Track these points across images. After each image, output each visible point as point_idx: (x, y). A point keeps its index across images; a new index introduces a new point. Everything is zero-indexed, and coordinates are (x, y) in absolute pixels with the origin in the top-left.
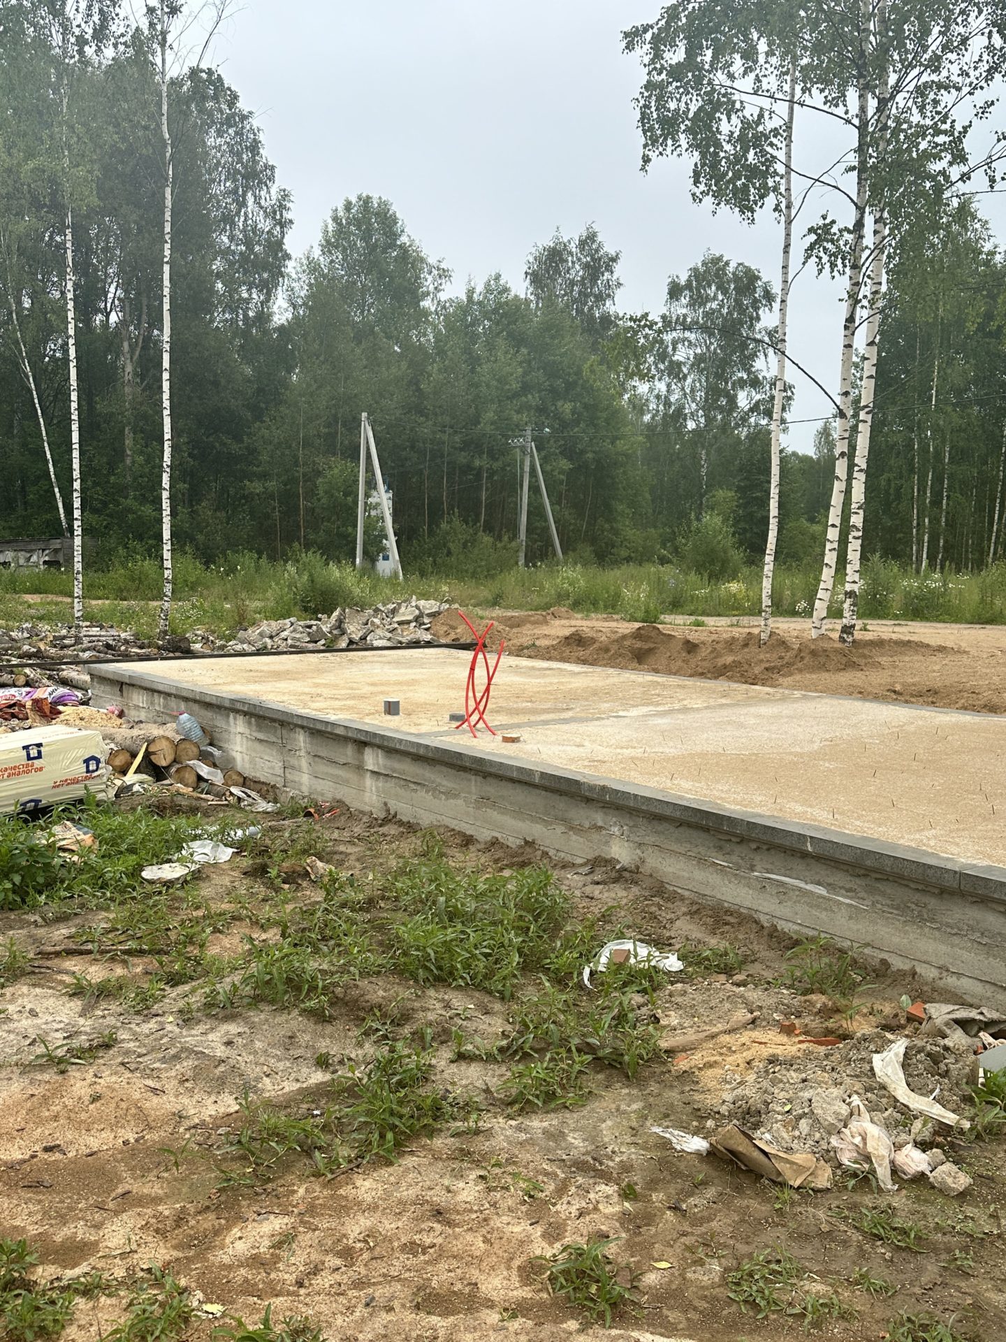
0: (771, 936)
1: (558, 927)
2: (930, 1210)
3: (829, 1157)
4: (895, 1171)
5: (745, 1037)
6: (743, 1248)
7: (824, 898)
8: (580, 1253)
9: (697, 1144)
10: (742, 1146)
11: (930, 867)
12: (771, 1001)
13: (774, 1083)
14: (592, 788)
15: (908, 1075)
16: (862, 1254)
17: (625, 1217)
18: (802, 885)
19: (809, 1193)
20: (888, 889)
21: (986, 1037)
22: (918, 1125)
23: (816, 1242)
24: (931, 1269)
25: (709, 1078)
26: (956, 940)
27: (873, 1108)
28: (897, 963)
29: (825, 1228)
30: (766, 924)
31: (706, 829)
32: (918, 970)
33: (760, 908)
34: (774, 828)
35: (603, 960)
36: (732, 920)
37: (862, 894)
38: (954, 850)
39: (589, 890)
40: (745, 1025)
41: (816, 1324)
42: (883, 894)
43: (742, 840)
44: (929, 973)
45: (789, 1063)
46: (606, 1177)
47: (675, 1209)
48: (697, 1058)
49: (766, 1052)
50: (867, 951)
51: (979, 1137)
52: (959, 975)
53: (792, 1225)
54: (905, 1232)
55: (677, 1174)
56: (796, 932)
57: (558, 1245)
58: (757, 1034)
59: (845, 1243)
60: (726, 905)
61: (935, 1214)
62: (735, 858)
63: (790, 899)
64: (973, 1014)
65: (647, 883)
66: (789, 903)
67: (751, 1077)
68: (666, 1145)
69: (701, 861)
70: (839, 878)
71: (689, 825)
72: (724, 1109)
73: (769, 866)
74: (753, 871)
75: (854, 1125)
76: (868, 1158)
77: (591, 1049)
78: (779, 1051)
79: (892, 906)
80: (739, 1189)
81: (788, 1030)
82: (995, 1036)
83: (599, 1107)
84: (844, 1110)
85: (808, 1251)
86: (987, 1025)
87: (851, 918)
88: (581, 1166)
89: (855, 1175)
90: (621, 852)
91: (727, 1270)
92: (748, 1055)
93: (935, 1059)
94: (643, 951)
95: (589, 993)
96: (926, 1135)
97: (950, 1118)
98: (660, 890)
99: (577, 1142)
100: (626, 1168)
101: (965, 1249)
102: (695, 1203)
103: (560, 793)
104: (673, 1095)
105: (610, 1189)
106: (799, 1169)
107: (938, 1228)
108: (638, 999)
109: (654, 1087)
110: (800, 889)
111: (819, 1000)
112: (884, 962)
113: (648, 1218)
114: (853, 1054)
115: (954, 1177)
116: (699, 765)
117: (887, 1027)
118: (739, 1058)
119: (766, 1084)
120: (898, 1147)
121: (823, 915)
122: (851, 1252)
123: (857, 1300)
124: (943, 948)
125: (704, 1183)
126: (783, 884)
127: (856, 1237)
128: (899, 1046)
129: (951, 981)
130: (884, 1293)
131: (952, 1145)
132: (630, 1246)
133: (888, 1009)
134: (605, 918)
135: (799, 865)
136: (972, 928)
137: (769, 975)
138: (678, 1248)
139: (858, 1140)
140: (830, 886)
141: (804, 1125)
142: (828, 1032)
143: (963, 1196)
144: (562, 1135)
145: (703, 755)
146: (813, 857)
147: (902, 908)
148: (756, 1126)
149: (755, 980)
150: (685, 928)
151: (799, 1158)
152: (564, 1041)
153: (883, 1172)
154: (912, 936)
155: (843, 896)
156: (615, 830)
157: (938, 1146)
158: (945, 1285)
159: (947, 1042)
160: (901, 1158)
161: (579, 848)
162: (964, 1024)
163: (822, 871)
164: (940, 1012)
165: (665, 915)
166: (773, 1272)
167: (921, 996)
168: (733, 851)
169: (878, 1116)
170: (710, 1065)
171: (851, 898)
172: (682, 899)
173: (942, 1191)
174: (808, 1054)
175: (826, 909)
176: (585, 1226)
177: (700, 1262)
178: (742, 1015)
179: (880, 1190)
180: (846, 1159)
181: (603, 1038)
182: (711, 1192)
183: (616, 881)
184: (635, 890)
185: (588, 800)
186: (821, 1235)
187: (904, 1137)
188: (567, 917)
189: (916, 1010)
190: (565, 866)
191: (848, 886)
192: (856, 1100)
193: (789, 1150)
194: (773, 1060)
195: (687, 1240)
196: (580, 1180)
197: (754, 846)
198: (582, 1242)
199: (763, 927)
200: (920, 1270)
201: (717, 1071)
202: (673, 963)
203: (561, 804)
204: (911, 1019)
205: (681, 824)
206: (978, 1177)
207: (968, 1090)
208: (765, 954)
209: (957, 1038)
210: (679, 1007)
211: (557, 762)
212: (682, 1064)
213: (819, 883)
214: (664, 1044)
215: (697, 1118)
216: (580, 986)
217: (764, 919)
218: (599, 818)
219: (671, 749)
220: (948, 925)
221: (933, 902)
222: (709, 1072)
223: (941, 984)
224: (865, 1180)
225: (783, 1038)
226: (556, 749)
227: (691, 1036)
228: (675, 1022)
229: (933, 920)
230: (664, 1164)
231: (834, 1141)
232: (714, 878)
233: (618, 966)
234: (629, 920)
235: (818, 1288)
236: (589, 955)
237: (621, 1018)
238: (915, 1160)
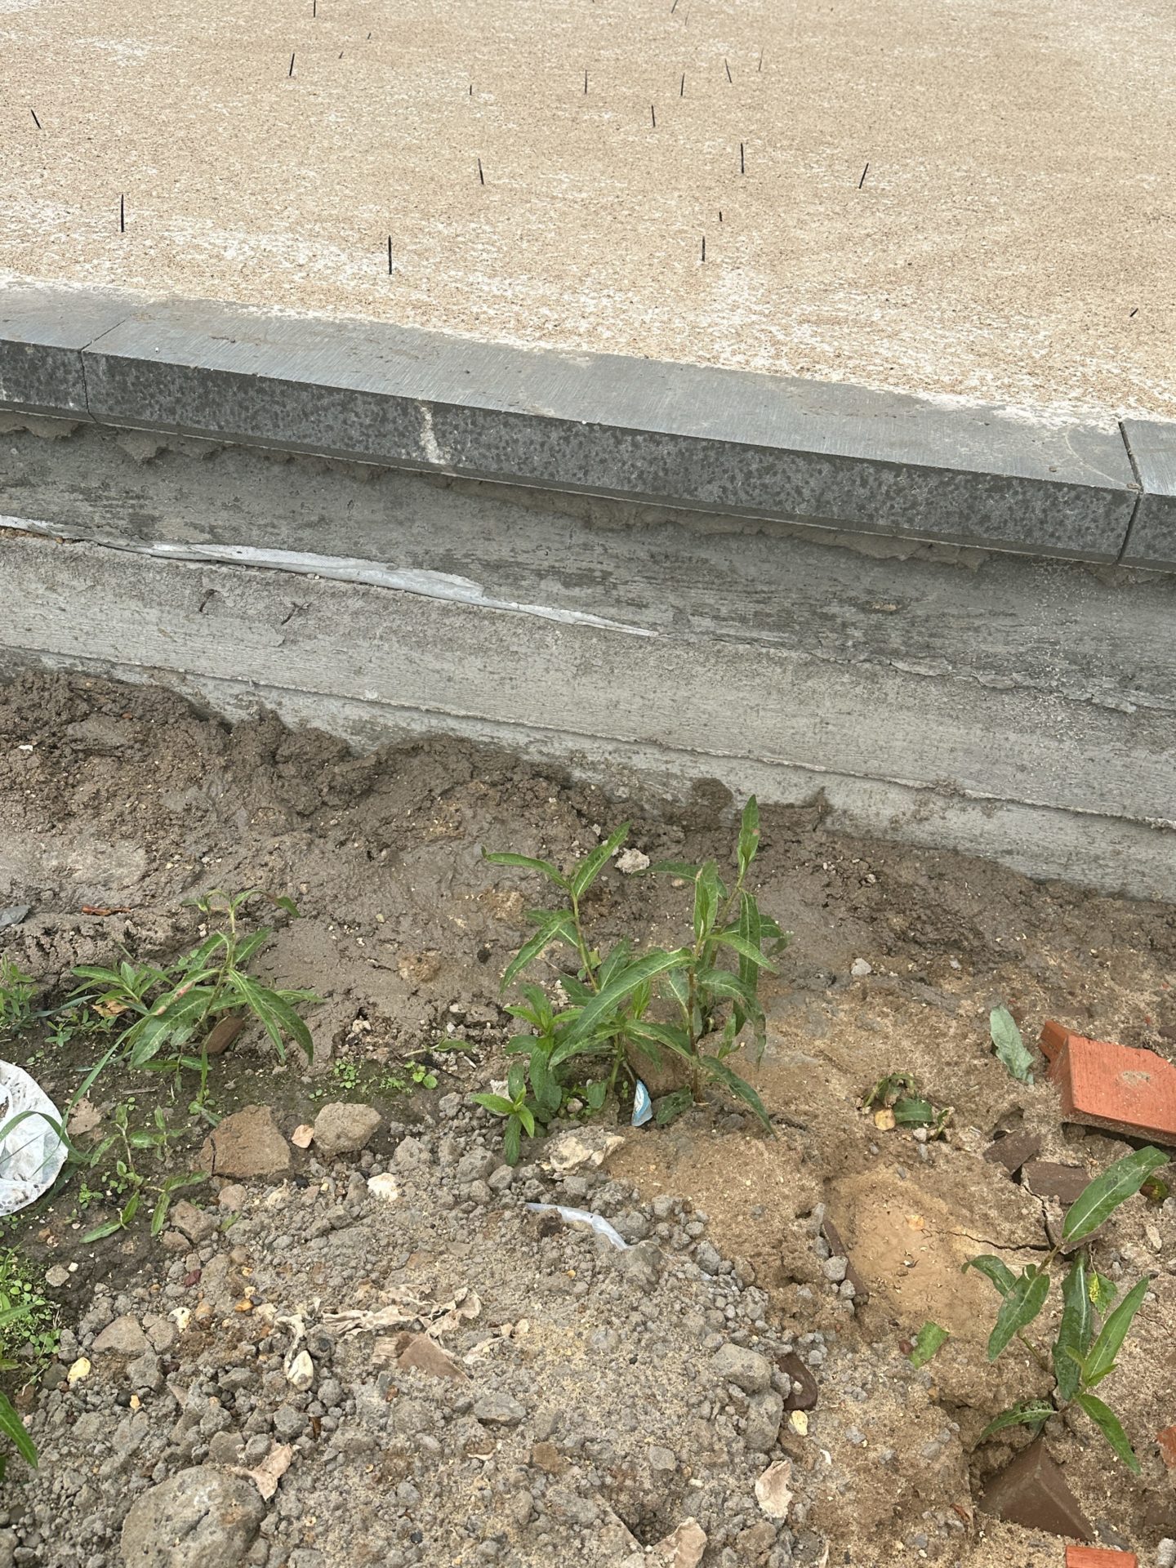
7: (471, 611)
18: (375, 573)
32: (837, 800)
37: (639, 588)
50: (643, 762)
63: (326, 627)
66: (325, 641)
73: (221, 519)
74: (147, 538)
79: (760, 620)
110: (363, 589)
146: (448, 484)
155: (551, 600)
171: (586, 605)
191: (571, 567)
199: (225, 726)
213: (448, 564)
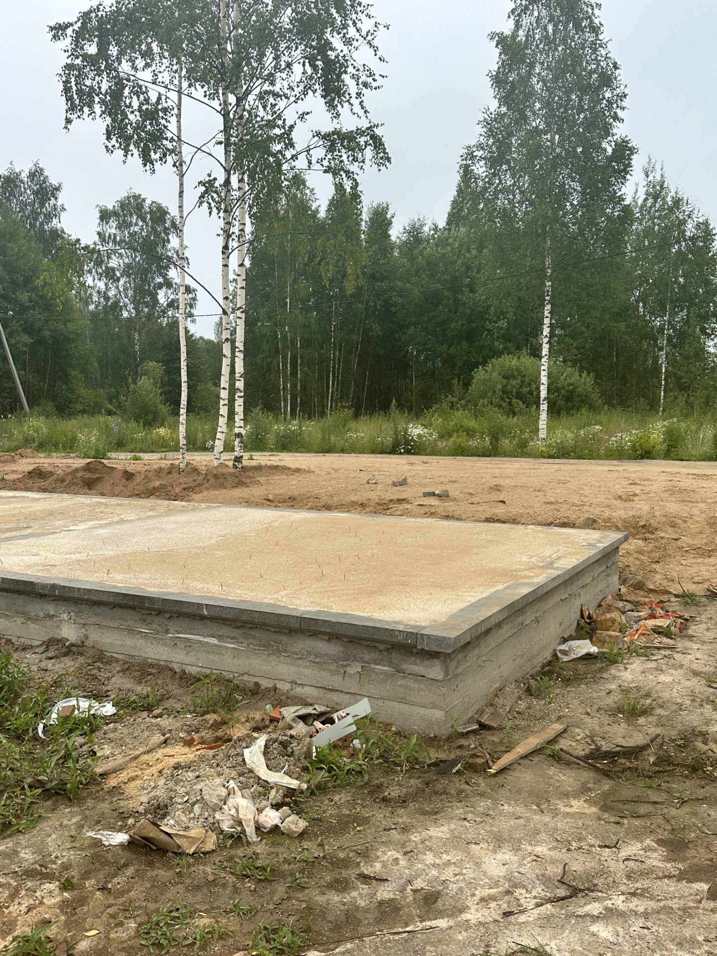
0: (181, 678)
1: (17, 696)
2: (281, 849)
3: (215, 827)
4: (258, 828)
5: (159, 754)
6: (152, 906)
7: (216, 645)
8: (27, 940)
9: (121, 838)
10: (152, 833)
11: (282, 615)
12: (178, 725)
13: (176, 784)
14: (43, 586)
15: (267, 759)
16: (236, 890)
17: (64, 905)
18: (202, 639)
19: (200, 856)
20: (257, 633)
21: (318, 724)
22: (273, 792)
23: (205, 890)
24: (281, 889)
25: (131, 789)
26: (300, 662)
27: (243, 787)
28: (265, 684)
29: (211, 878)
30: (178, 670)
31: (133, 608)
32: (278, 686)
33: (173, 659)
34: (181, 602)
35: (54, 716)
36: (153, 671)
37: (241, 640)
38: (297, 602)
39: (43, 665)
40: (159, 746)
41: (203, 948)
42: (254, 638)
43: (160, 613)
44: (284, 687)
45: (188, 767)
46: (49, 877)
47: (103, 889)
48: (124, 776)
49: (172, 761)
50: (246, 678)
51: (312, 793)
52: (303, 685)
53: (188, 881)
54: (263, 869)
55: (106, 863)
56: (199, 673)
57: (10, 938)
58: (168, 750)
59: (224, 886)
60: (149, 660)
61: (284, 853)
62: (154, 626)
63: (193, 650)
64: (310, 710)
65: (90, 653)
66: (193, 653)
67: (162, 782)
68: (98, 843)
69: (131, 632)
70: (226, 631)
71: (121, 606)
72: (141, 809)
73: (179, 629)
74: (168, 634)
75: (231, 802)
76: (240, 823)
77: (41, 784)
78: (181, 759)
79: (260, 645)
80: (150, 864)
81: (189, 743)
82: (323, 723)
83: (44, 826)
84: (224, 792)
85: (199, 897)
86: (318, 717)
87: (234, 657)
88: (30, 874)
89: (232, 836)
90: (69, 632)
91: (140, 925)
92: (160, 767)
93: (285, 745)
94: (84, 704)
95: (43, 744)
96: (279, 798)
97: (294, 783)
98: (101, 657)
99: (27, 856)
100: (66, 867)
101: (302, 871)
102: (119, 881)
103: (19, 592)
104: (105, 806)
105: (53, 886)
106: (193, 840)
107: (285, 861)
108: (81, 740)
109: (90, 803)
110: (200, 642)
111: (211, 718)
112: (256, 684)
113: (82, 901)
114: (232, 752)
115: (296, 823)
116: (129, 562)
117: (257, 729)
118: (154, 770)
119: (171, 784)
120: (260, 811)
121: (216, 658)
122: (228, 891)
123: (231, 923)
124: (293, 669)
125: (125, 865)
126: (189, 640)
127: (231, 879)
128: (262, 740)
129: (299, 690)
130: (252, 913)
131: (296, 802)
132: (68, 925)
133: (258, 716)
134: (56, 684)
135: (198, 625)
136: (309, 653)
137: (178, 706)
138: (105, 917)
139: (233, 812)
140: (220, 637)
141: (197, 809)
142: (218, 739)
143: (302, 835)
144: (16, 853)
145: (132, 554)
146: (208, 619)
147: (266, 646)
148: (164, 816)
149: (169, 712)
150: (119, 682)
151: (193, 833)
152: (19, 783)
153: (250, 830)
154: (273, 664)
155: (229, 643)
156: (65, 616)
157: (287, 804)
158: (289, 898)
159: (293, 732)
160: (262, 818)
161: (36, 633)
162: (304, 718)
163: (214, 628)
164: (289, 712)
165: (103, 675)
166: (175, 918)
167: (280, 704)
168: (153, 621)
169: (247, 792)
170: (132, 779)
171: (234, 643)
172: (117, 661)
173: (289, 835)
174: (201, 758)
175: (218, 654)
176: (33, 917)
177: (121, 924)
178: (157, 738)
179: (248, 843)
180: (225, 827)
181: (50, 774)
182: (130, 871)
183: (65, 655)
184: (81, 660)
185: (42, 596)
186: (209, 884)
187: (264, 803)
188: (24, 686)
189: (275, 714)
190: (25, 649)
191: (231, 636)
192: (232, 784)
193: (187, 828)
194: (177, 767)
195: (110, 911)
196: (29, 884)
197: (167, 616)
198: (28, 931)
199: (175, 672)
200: (273, 892)
201: (138, 782)
202: (109, 709)
203: (20, 601)
204: (273, 720)
205: (114, 606)
206: (314, 821)
207: (306, 763)
208: (176, 691)
209: (300, 728)
210: (111, 740)
211: (16, 569)
212: (112, 782)
213: (213, 636)
214: (99, 770)
215: (121, 819)
216: (36, 738)
217: (176, 667)
218: (51, 609)
219: (109, 552)
220: (295, 653)
221: (285, 639)
222: (132, 784)
223: (292, 693)
224: (238, 839)
225: (186, 750)
226: (16, 559)
227: (120, 760)
228: (107, 752)
229: (286, 651)
230: (95, 857)
231: (218, 816)
232: (140, 642)
233: (65, 719)
234: (76, 683)
235: (204, 921)
236: (43, 713)
237: (67, 757)
238: (271, 817)
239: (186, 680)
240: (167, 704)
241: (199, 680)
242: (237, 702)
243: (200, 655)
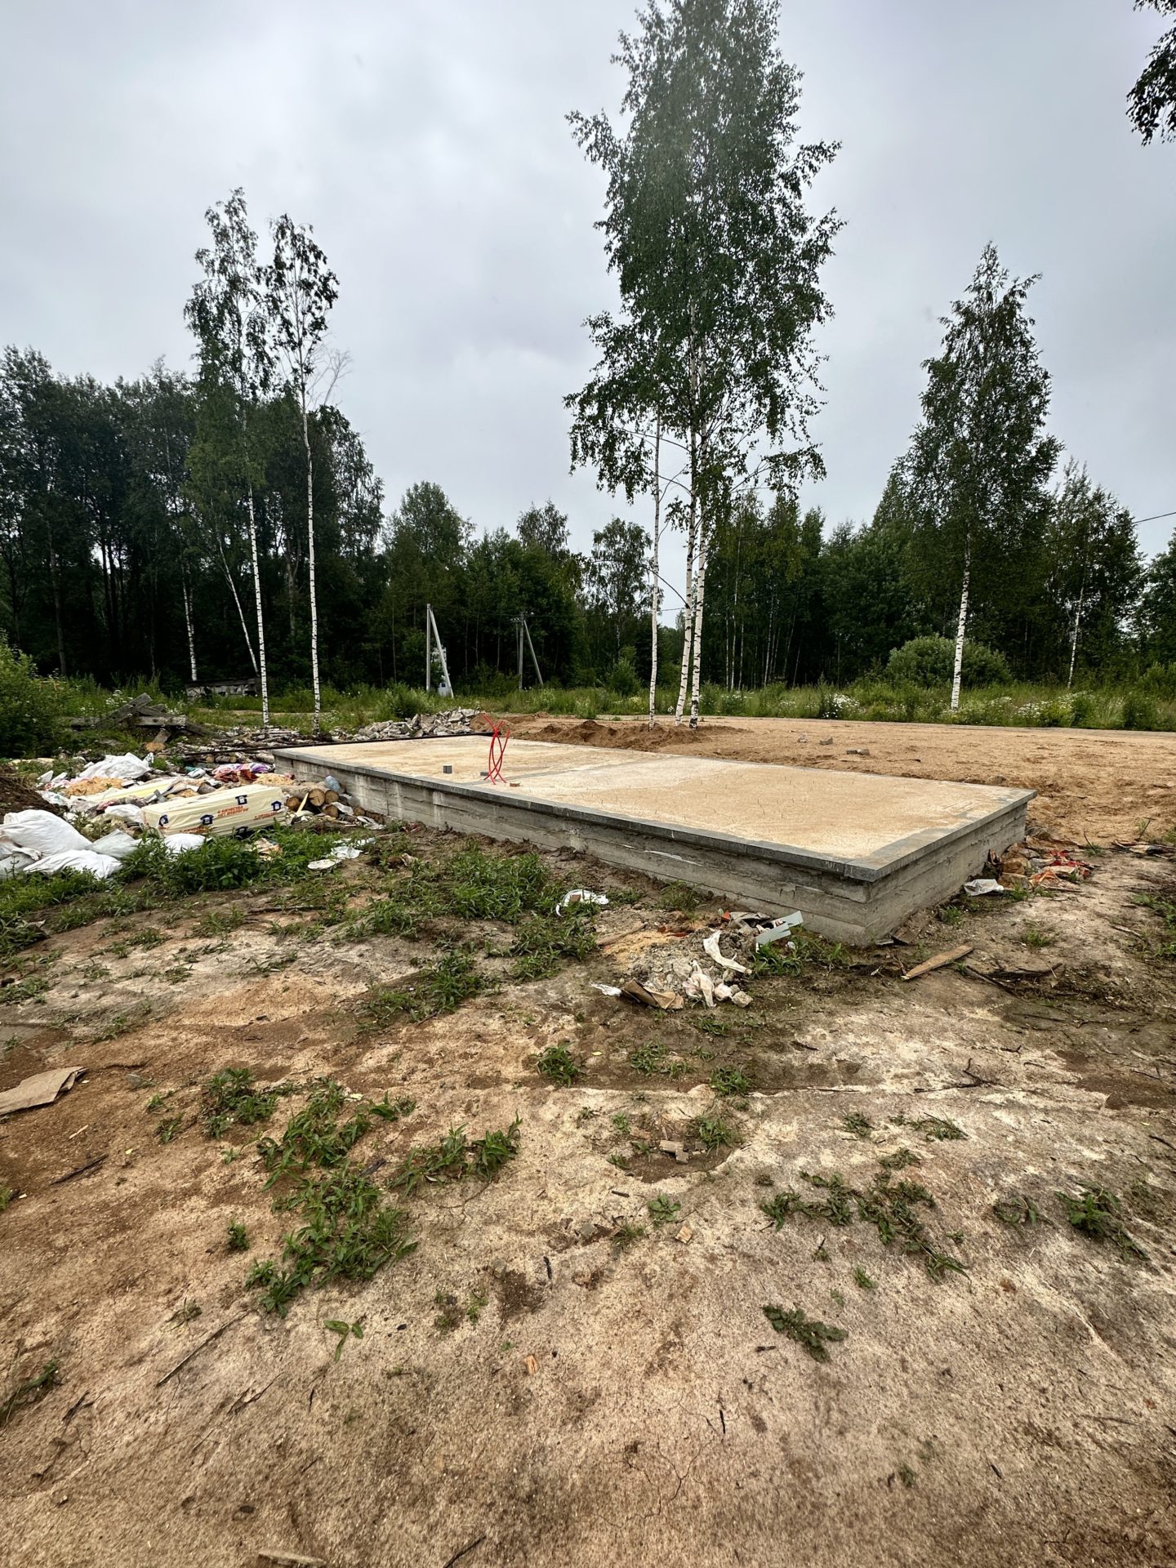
0: (654, 883)
1: (542, 885)
2: (733, 1015)
3: (682, 992)
4: (715, 997)
5: (640, 935)
6: (638, 1042)
7: (680, 861)
8: (555, 1051)
9: (616, 991)
10: (638, 991)
11: (732, 843)
12: (654, 916)
13: (654, 957)
14: (559, 810)
15: (721, 949)
16: (698, 1039)
17: (577, 1032)
18: (669, 856)
19: (672, 1012)
20: (712, 855)
21: (760, 927)
22: (726, 973)
23: (676, 1036)
24: (732, 1044)
25: (621, 957)
27: (703, 966)
28: (717, 893)
29: (680, 1028)
30: (652, 877)
31: (620, 829)
32: (727, 896)
33: (648, 869)
34: (654, 827)
35: (567, 901)
36: (634, 876)
37: (699, 859)
38: (744, 833)
39: (558, 864)
40: (640, 930)
41: (675, 1077)
42: (709, 858)
43: (639, 834)
44: (732, 897)
45: (662, 947)
46: (568, 1011)
47: (604, 1025)
48: (616, 948)
49: (650, 942)
50: (702, 887)
51: (756, 978)
52: (747, 897)
53: (664, 1028)
54: (719, 1027)
55: (605, 1007)
56: (667, 880)
57: (543, 1048)
58: (646, 934)
59: (690, 1035)
60: (631, 868)
61: (734, 1017)
62: (635, 844)
63: (663, 863)
64: (753, 916)
65: (590, 859)
66: (663, 866)
67: (643, 955)
68: (598, 993)
69: (618, 846)
70: (687, 851)
71: (612, 828)
72: (629, 973)
73: (653, 847)
74: (645, 850)
75: (694, 975)
76: (701, 992)
77: (560, 947)
78: (657, 941)
79: (714, 864)
80: (636, 1012)
81: (662, 930)
82: (764, 927)
83: (564, 976)
84: (689, 969)
85: (672, 1041)
86: (760, 922)
87: (694, 871)
88: (554, 1007)
89: (695, 1001)
90: (576, 843)
91: (630, 1053)
92: (641, 944)
93: (734, 940)
94: (587, 895)
95: (559, 918)
96: (730, 978)
97: (742, 969)
98: (597, 862)
99: (552, 995)
100: (578, 1006)
101: (749, 1033)
102: (614, 1021)
103: (542, 813)
104: (603, 968)
105: (570, 1017)
106: (667, 1000)
107: (735, 1024)
108: (585, 920)
109: (593, 964)
110: (668, 858)
111: (678, 914)
112: (710, 893)
113: (590, 1031)
114: (694, 940)
115: (743, 998)
116: (615, 796)
117: (712, 926)
118: (637, 946)
119: (650, 958)
120: (716, 985)
121: (680, 871)
122: (693, 1039)
123: (696, 1063)
124: (740, 884)
125: (618, 1010)
126: (659, 856)
127: (695, 1031)
128: (717, 934)
129: (743, 900)
130: (710, 1058)
131: (743, 982)
132: (581, 1046)
133: (712, 916)
134: (568, 879)
135: (668, 846)
136: (753, 873)
137: (652, 903)
138: (606, 1044)
139: (696, 983)
140: (683, 856)
141: (669, 977)
142: (682, 930)
143: (748, 1007)
144: (545, 991)
145: (618, 790)
146: (674, 841)
147: (719, 865)
148: (645, 980)
149: (646, 907)
150: (610, 881)
151: (666, 994)
152: (545, 944)
153: (709, 998)
154: (724, 879)
155: (689, 860)
156: (572, 832)
157: (737, 983)
158: (739, 1051)
159: (741, 931)
160: (718, 991)
161: (553, 843)
162: (750, 922)
163: (679, 848)
164: (737, 916)
165: (599, 876)
166: (654, 1052)
167: (729, 909)
168: (634, 840)
169: (706, 970)
170: (622, 951)
171: (694, 861)
172: (608, 866)
173: (738, 1006)
174: (672, 942)
175: (681, 868)
176: (558, 1037)
177: (617, 1051)
178: (638, 924)
179: (707, 1007)
180: (690, 993)
181: (566, 940)
182: (622, 1015)
183: (573, 859)
184: (584, 863)
185: (557, 816)
186: (678, 1032)
187: (719, 980)
188: (547, 878)
189: (725, 916)
190: (546, 852)
191: (692, 855)
192: (695, 963)
193: (662, 991)
194: (654, 946)
195: (610, 1040)
196: (554, 1014)
197: (645, 837)
198: (556, 1046)
200: (727, 1045)
201: (626, 954)
202: (603, 900)
203: (543, 818)
204: (724, 920)
205: (607, 827)
206: (756, 998)
207: (751, 954)
208: (651, 892)
209: (746, 929)
210: (606, 922)
211: (540, 797)
212: (608, 951)
213: (677, 854)
214: (598, 942)
215: (615, 978)
216: (554, 915)
217: (650, 875)
218: (563, 826)
219: (602, 787)
220: (742, 872)
221: (734, 861)
222: (622, 955)
223: (738, 902)
224: (700, 1003)
225: (660, 935)
226: (540, 789)
227: (613, 937)
228: (604, 930)
229: (734, 870)
230: (598, 1002)
231: (685, 985)
232: (625, 855)
233: (575, 903)
234: (580, 879)
235: (676, 1058)
236: (559, 899)
237: (576, 930)
238: (724, 991)
239: (657, 884)
240: (644, 900)
241: (667, 885)
242: (696, 905)
243: (668, 868)
